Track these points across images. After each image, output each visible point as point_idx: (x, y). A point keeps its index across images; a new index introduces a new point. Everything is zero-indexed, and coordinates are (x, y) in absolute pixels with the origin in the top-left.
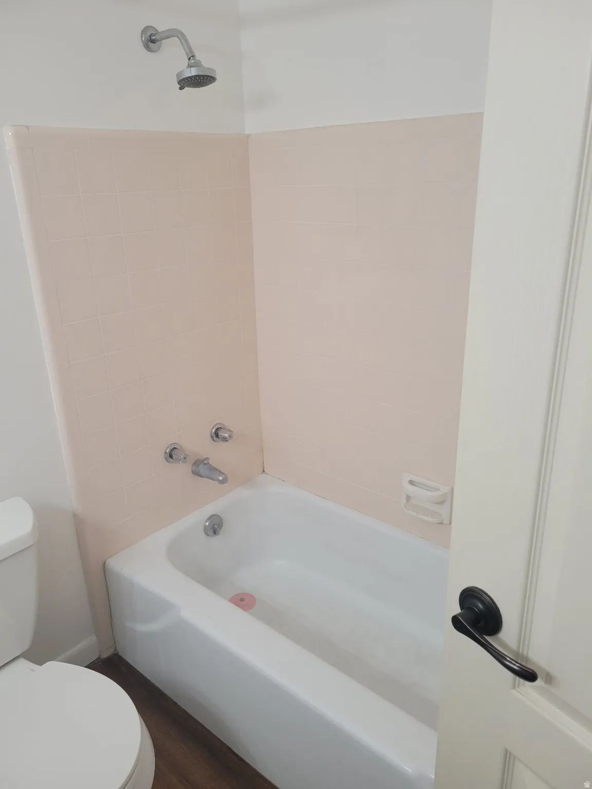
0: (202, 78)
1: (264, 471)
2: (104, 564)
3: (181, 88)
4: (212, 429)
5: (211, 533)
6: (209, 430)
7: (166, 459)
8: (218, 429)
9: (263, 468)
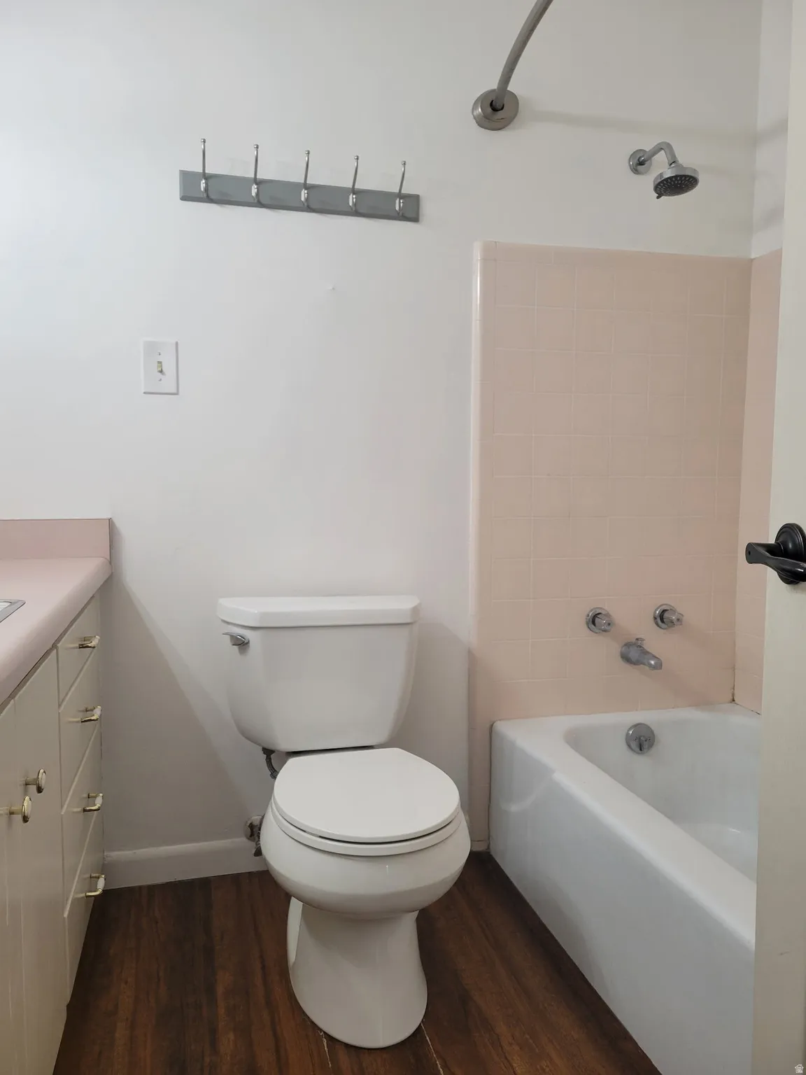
0: (683, 178)
1: (734, 700)
2: (492, 726)
3: (658, 198)
4: (656, 610)
5: (634, 745)
6: (652, 609)
7: (587, 624)
8: (664, 611)
9: (733, 695)
